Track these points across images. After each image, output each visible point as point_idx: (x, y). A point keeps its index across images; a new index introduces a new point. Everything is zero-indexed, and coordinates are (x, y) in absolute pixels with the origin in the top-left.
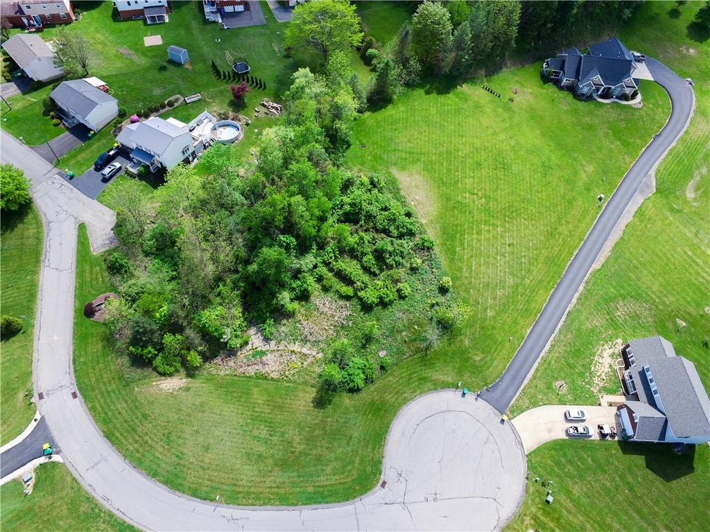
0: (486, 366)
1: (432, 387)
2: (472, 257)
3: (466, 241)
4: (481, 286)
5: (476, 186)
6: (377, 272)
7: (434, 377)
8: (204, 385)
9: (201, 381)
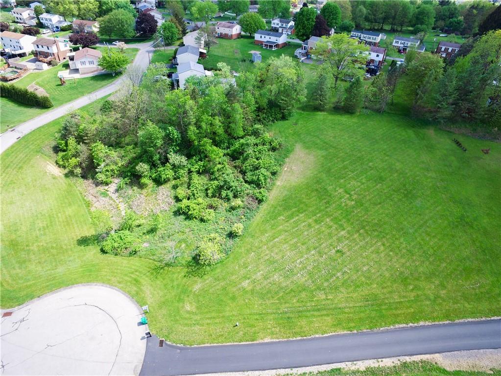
0: (186, 322)
1: (133, 292)
2: (286, 231)
3: (297, 218)
4: (267, 258)
5: (356, 190)
6: (210, 195)
7: (144, 288)
8: (64, 185)
9: (67, 183)
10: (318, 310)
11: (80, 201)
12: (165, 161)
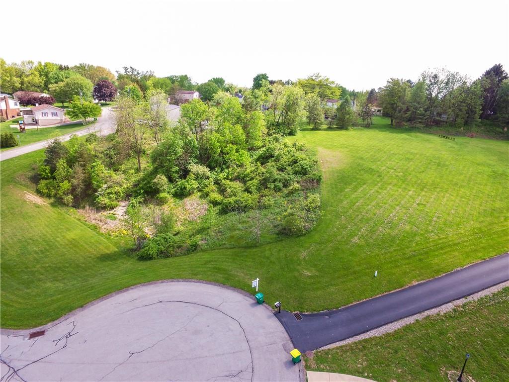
0: (315, 286)
1: (221, 279)
2: (361, 198)
4: (360, 217)
5: (397, 166)
7: (233, 273)
8: (53, 213)
10: (442, 248)
11: (81, 226)
12: (185, 173)
